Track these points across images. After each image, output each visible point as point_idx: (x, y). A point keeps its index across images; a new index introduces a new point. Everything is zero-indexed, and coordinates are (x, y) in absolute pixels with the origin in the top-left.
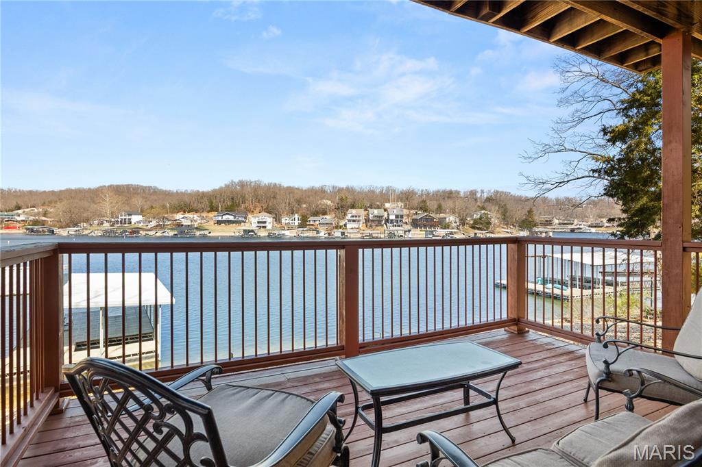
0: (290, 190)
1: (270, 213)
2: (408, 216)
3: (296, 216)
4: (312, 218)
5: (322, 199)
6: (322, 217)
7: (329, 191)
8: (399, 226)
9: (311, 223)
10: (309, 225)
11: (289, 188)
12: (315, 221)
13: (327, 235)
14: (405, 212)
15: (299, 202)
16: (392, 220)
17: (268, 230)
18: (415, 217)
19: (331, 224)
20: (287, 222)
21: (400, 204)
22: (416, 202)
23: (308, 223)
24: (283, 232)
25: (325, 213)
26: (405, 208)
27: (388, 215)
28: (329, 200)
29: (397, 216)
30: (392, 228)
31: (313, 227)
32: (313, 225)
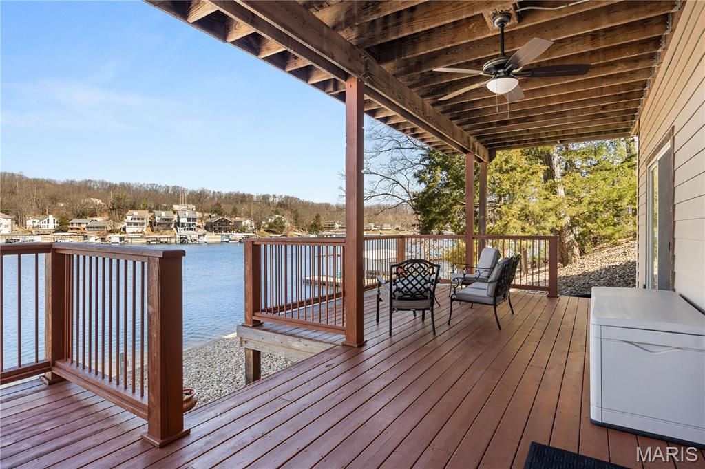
0: (38, 184)
1: (6, 213)
2: (201, 219)
3: (51, 218)
4: (75, 221)
5: (89, 196)
6: (90, 219)
7: (96, 187)
8: (191, 229)
9: (75, 226)
10: (72, 229)
11: (36, 181)
12: (80, 224)
13: (99, 241)
14: (198, 215)
15: (54, 200)
16: (183, 224)
17: (5, 235)
18: (209, 220)
19: (104, 227)
20: (36, 224)
21: (191, 206)
22: (209, 205)
23: (70, 226)
24: (30, 238)
25: (93, 214)
26: (197, 210)
27: (178, 217)
28: (99, 198)
29: (189, 220)
30: (183, 233)
31: (78, 232)
32: (78, 229)
